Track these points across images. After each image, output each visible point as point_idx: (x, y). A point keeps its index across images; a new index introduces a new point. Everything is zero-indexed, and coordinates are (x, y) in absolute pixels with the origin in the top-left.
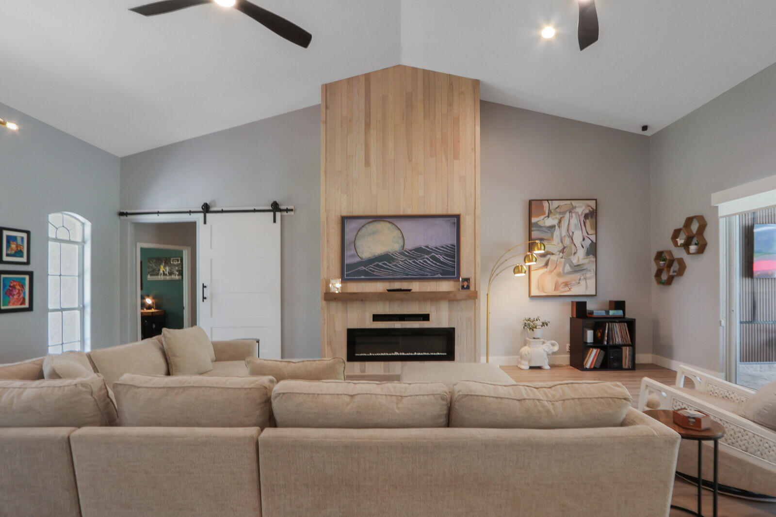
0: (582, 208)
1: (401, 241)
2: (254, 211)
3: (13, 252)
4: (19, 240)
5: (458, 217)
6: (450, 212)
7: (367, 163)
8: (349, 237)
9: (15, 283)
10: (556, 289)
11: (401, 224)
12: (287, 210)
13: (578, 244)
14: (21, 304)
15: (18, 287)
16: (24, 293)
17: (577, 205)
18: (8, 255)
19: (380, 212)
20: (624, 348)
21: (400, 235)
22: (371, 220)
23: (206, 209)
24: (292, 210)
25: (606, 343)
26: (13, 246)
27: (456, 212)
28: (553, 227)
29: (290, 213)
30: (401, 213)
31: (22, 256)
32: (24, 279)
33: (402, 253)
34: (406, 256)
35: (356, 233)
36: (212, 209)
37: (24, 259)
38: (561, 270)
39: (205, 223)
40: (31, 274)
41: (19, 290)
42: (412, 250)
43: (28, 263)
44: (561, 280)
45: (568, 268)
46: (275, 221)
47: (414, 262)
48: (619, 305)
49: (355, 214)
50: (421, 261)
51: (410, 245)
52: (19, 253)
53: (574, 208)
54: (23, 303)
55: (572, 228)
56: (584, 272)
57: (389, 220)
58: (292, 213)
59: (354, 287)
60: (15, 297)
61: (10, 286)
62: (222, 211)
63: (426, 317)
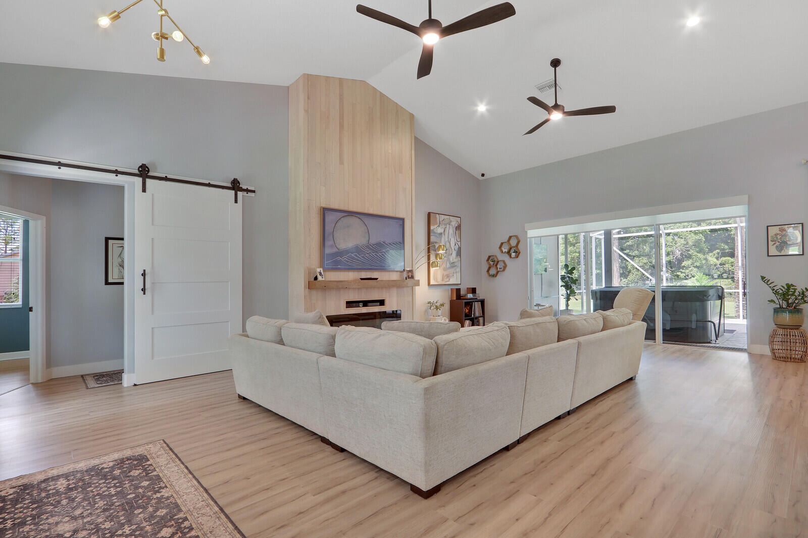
0: (454, 223)
1: (367, 235)
2: (209, 185)
5: (403, 220)
6: (397, 216)
7: (341, 161)
8: (329, 228)
10: (443, 280)
11: (367, 220)
12: (247, 191)
13: (453, 248)
17: (453, 220)
19: (351, 209)
20: (480, 318)
21: (367, 231)
22: (346, 214)
23: (144, 172)
24: (254, 192)
25: (473, 316)
27: (401, 216)
28: (441, 234)
29: (250, 194)
30: (366, 211)
33: (367, 247)
34: (371, 249)
35: (334, 225)
36: (150, 174)
38: (445, 266)
39: (144, 190)
42: (375, 244)
44: (445, 273)
45: (448, 265)
46: (236, 201)
47: (375, 254)
48: (474, 291)
49: (332, 206)
50: (380, 254)
51: (373, 241)
53: (451, 221)
55: (450, 237)
56: (455, 268)
57: (358, 216)
58: (252, 195)
59: (333, 276)
62: (166, 179)
63: (382, 303)
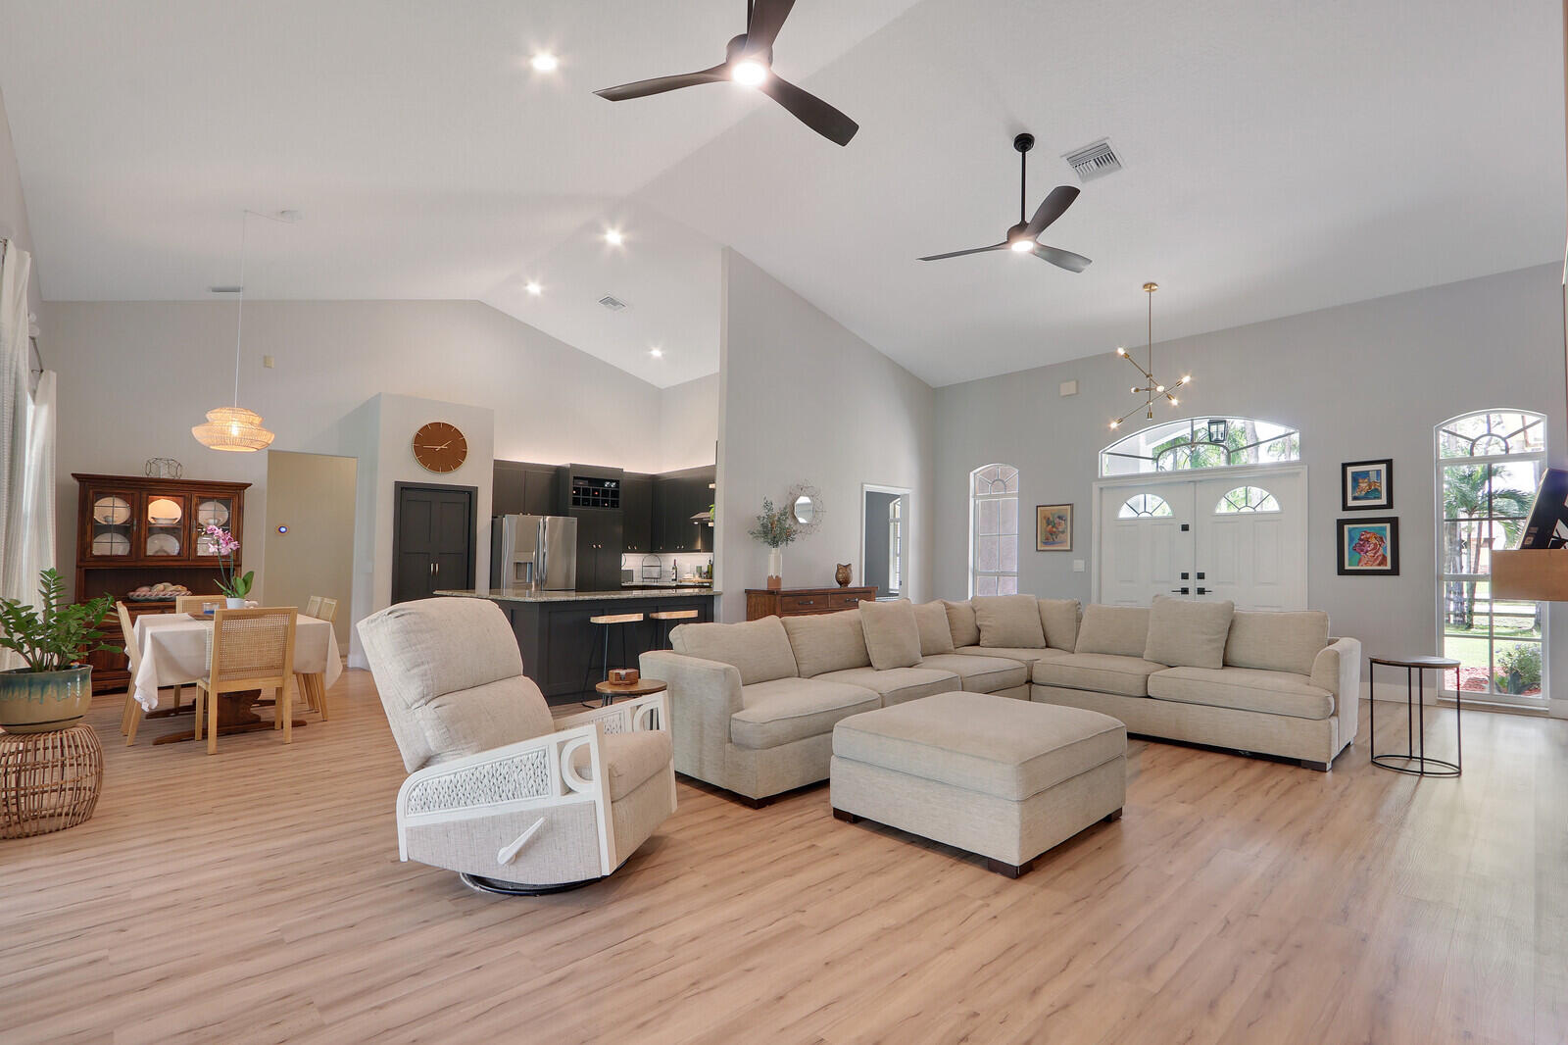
3: (1363, 493)
4: (1373, 476)
9: (1368, 536)
14: (1379, 565)
15: (1374, 541)
16: (1385, 549)
18: (1355, 498)
26: (1364, 485)
31: (1379, 498)
32: (1385, 529)
37: (1383, 501)
40: (1394, 522)
41: (1375, 544)
43: (1390, 505)
52: (1374, 493)
54: (1383, 561)
60: (1370, 554)
61: (1360, 540)
